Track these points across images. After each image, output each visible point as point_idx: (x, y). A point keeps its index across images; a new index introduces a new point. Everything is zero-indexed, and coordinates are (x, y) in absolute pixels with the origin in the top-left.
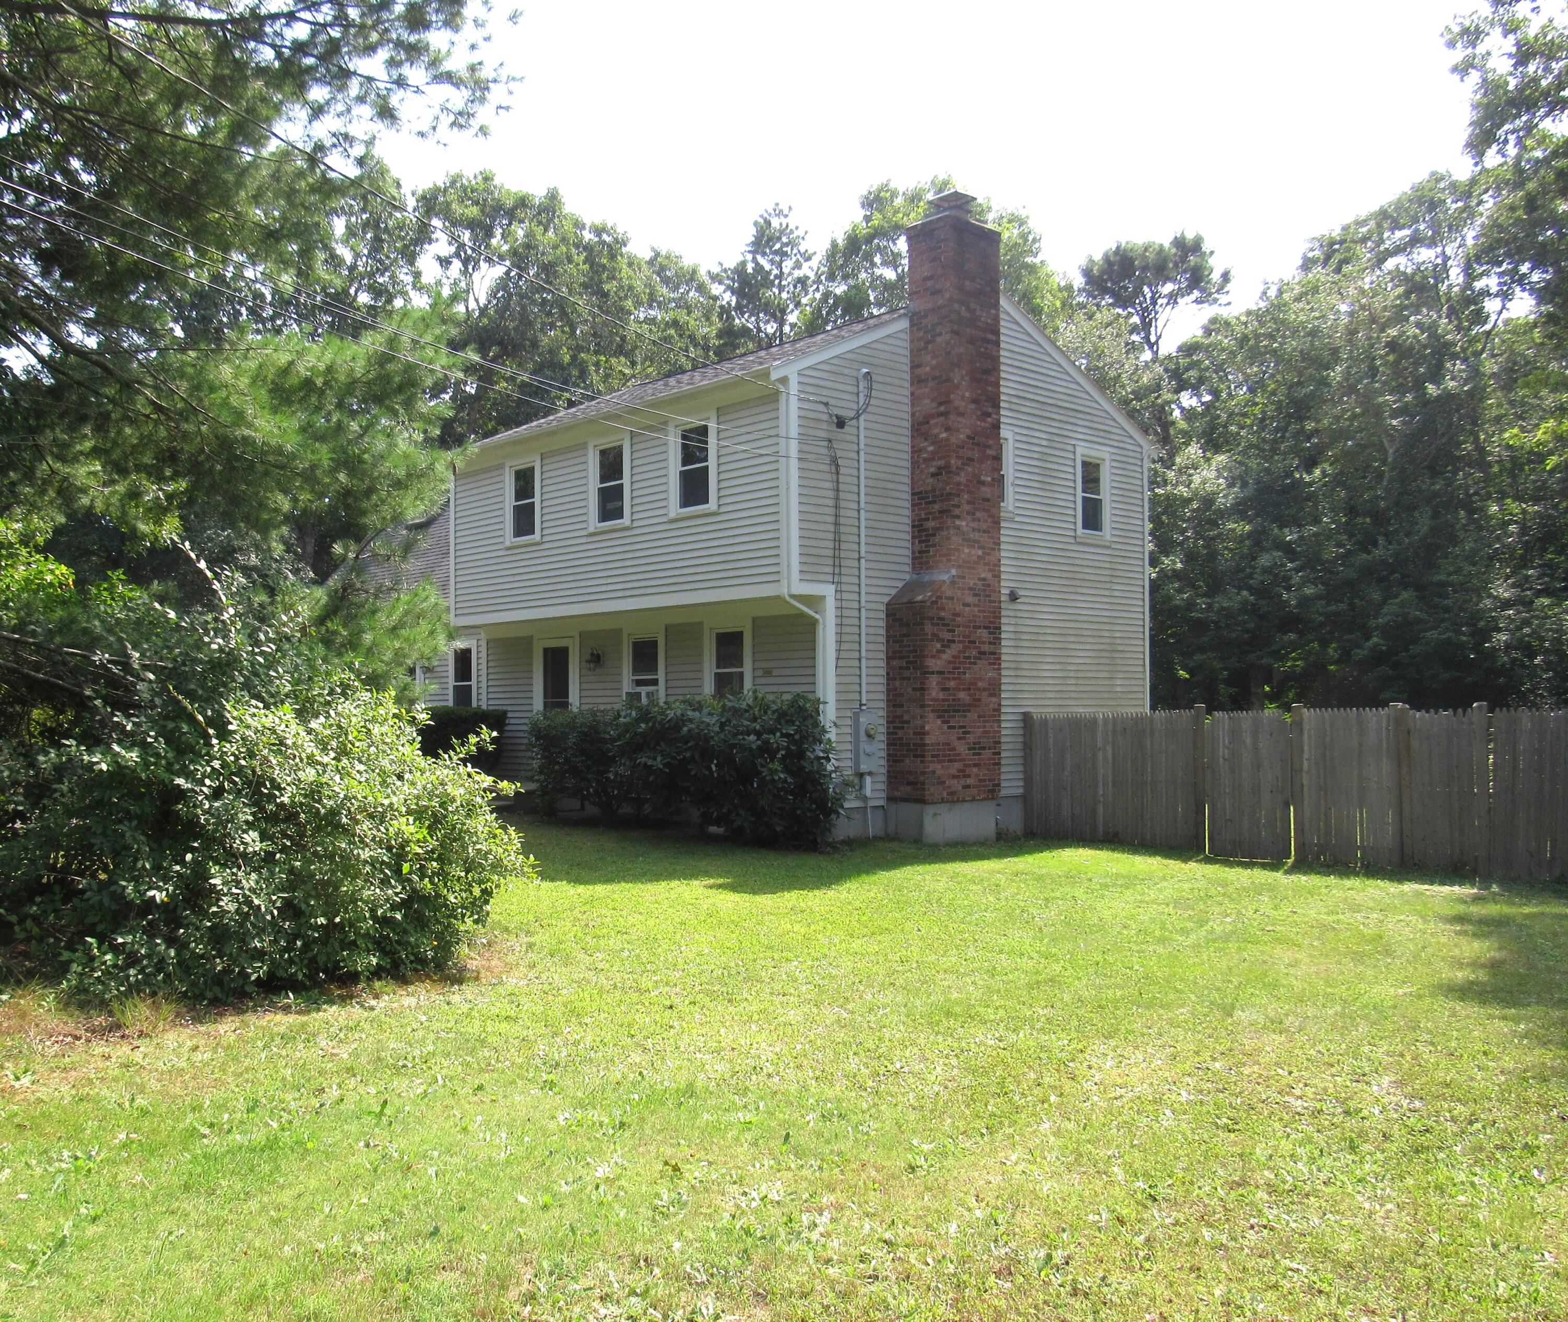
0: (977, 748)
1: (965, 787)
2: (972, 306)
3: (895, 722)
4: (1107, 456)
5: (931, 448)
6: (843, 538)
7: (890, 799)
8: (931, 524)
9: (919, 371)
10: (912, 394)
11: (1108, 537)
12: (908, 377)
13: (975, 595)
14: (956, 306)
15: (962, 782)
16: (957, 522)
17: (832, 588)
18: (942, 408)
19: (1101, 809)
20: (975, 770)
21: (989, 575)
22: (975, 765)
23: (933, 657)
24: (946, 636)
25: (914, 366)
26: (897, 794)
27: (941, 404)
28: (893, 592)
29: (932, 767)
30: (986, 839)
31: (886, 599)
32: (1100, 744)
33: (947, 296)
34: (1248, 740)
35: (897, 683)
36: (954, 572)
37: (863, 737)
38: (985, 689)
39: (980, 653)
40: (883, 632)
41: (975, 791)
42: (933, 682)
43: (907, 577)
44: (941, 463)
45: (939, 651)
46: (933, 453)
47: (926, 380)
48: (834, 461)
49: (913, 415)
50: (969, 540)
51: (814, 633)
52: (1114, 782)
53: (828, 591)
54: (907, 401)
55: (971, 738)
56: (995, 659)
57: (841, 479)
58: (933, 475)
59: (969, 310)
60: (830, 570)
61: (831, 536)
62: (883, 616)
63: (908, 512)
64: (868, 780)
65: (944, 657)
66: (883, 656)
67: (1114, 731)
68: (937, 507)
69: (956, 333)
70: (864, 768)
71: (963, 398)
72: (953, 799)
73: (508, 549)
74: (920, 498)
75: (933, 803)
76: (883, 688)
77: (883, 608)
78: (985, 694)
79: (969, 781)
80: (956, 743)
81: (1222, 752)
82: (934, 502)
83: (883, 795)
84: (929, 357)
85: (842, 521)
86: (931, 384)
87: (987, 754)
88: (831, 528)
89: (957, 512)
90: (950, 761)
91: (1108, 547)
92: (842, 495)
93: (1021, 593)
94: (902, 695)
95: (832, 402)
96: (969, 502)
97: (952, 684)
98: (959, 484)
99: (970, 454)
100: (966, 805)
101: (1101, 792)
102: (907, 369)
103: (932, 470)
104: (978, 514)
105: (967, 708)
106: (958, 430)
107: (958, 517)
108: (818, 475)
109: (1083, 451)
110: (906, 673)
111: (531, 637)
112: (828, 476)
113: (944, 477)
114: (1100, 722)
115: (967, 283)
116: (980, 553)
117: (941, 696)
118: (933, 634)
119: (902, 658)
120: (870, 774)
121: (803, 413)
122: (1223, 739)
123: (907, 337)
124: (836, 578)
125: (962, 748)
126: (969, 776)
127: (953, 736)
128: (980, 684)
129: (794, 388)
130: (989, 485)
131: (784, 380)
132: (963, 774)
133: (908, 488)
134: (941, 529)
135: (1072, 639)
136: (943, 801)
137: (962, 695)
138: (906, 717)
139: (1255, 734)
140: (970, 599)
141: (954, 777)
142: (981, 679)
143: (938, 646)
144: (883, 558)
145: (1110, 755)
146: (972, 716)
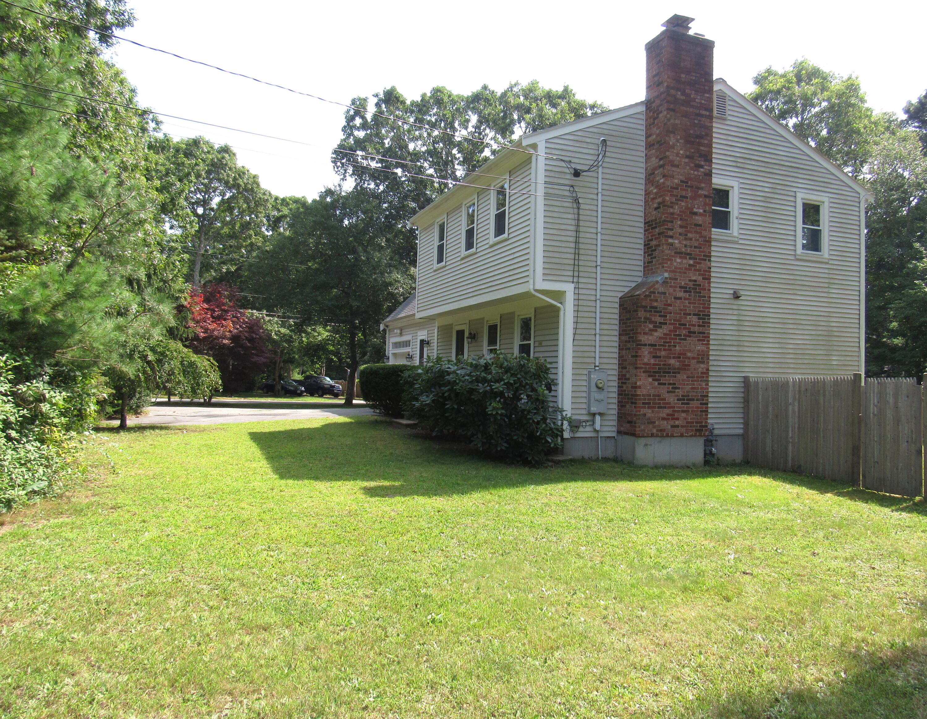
0: (685, 399)
1: (673, 426)
2: (688, 91)
3: (623, 379)
4: (826, 200)
5: (655, 191)
6: (581, 252)
7: (619, 432)
8: (654, 243)
9: (650, 139)
10: (646, 155)
11: (826, 256)
12: (643, 144)
13: (685, 292)
14: (672, 92)
15: (672, 422)
16: (670, 240)
17: (572, 286)
18: (661, 162)
19: (790, 448)
20: (684, 415)
21: (700, 278)
22: (683, 411)
23: (645, 334)
24: (659, 319)
25: (648, 136)
26: (622, 429)
27: (661, 159)
28: (627, 290)
29: (643, 411)
30: (694, 465)
31: (620, 295)
32: (790, 401)
33: (665, 84)
34: (891, 400)
35: (624, 352)
36: (666, 275)
37: (594, 388)
38: (693, 358)
39: (690, 332)
40: (617, 317)
41: (683, 430)
42: (645, 352)
43: (640, 280)
44: (660, 200)
45: (651, 330)
46: (656, 193)
47: (653, 145)
48: (576, 201)
49: (646, 169)
50: (681, 253)
51: (558, 316)
52: (799, 428)
53: (569, 288)
54: (643, 160)
55: (680, 392)
56: (705, 338)
57: (581, 212)
58: (656, 209)
59: (684, 93)
60: (571, 273)
61: (573, 251)
62: (617, 306)
63: (642, 236)
64: (598, 418)
65: (656, 334)
66: (617, 333)
67: (800, 391)
68: (657, 230)
69: (673, 110)
70: (593, 409)
71: (677, 154)
72: (663, 434)
73: (435, 271)
74: (649, 225)
75: (643, 436)
76: (616, 356)
77: (617, 300)
78: (693, 362)
79: (677, 423)
80: (666, 395)
81: (873, 409)
82: (656, 227)
83: (615, 429)
84: (655, 129)
85: (581, 240)
86: (656, 146)
87: (695, 404)
88: (573, 245)
89: (670, 233)
90: (661, 407)
91: (827, 263)
92: (581, 223)
93: (742, 293)
94: (626, 360)
95: (573, 160)
96: (681, 227)
97: (663, 353)
98: (672, 214)
99: (684, 193)
100: (674, 440)
101: (790, 435)
102: (644, 138)
103: (655, 205)
104: (690, 235)
105: (677, 371)
106: (673, 177)
107: (671, 237)
108: (562, 210)
109: (802, 197)
110: (629, 345)
111: (452, 324)
112: (571, 211)
113: (661, 210)
114: (791, 384)
115: (683, 76)
116: (691, 262)
117: (652, 361)
118: (646, 318)
119: (626, 334)
120: (600, 414)
121: (548, 168)
122: (874, 399)
123: (644, 117)
124: (576, 279)
125: (671, 399)
126: (677, 419)
127: (663, 391)
128: (689, 354)
129: (542, 150)
130: (701, 215)
131: (534, 146)
132: (672, 417)
133: (642, 220)
134: (659, 245)
135: (791, 326)
136: (652, 435)
137: (672, 361)
138: (628, 376)
139: (896, 396)
140: (681, 294)
141: (663, 419)
142: (690, 351)
143: (651, 326)
144: (618, 266)
145: (796, 409)
146: (682, 376)
